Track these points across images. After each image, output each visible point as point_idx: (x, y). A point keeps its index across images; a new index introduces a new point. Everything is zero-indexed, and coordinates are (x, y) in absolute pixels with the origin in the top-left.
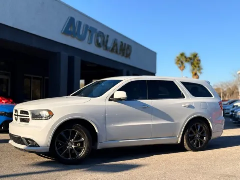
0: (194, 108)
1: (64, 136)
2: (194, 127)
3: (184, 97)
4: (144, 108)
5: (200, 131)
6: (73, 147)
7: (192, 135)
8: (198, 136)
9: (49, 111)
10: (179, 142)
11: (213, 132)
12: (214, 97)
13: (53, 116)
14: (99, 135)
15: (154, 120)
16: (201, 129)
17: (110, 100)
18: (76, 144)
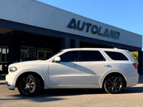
0: (111, 67)
1: (24, 81)
2: (112, 78)
3: (105, 60)
4: (74, 66)
5: (116, 81)
6: (28, 87)
7: (111, 84)
8: (115, 84)
9: (16, 68)
10: (101, 87)
11: (127, 82)
12: (129, 60)
13: (17, 70)
14: (44, 81)
15: (81, 73)
16: (117, 80)
17: (53, 62)
18: (30, 85)
